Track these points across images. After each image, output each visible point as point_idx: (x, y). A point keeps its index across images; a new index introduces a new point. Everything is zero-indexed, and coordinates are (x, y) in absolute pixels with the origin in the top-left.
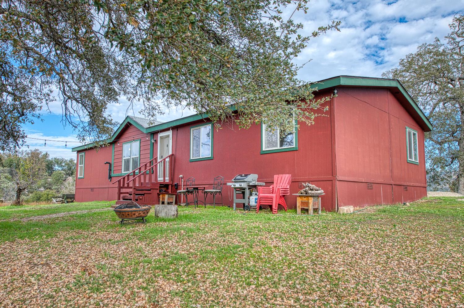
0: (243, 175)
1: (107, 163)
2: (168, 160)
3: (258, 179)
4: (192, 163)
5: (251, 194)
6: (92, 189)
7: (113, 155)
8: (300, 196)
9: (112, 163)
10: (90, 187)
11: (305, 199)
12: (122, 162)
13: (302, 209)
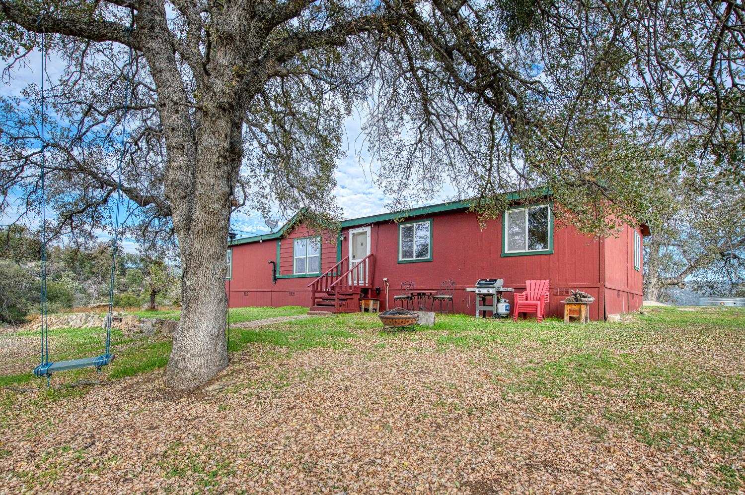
0: (488, 280)
1: (271, 262)
2: (367, 260)
3: (504, 284)
4: (400, 265)
5: (498, 301)
6: (246, 293)
7: (278, 253)
8: (567, 304)
9: (278, 261)
10: (242, 290)
11: (576, 308)
12: (293, 261)
13: (571, 319)
